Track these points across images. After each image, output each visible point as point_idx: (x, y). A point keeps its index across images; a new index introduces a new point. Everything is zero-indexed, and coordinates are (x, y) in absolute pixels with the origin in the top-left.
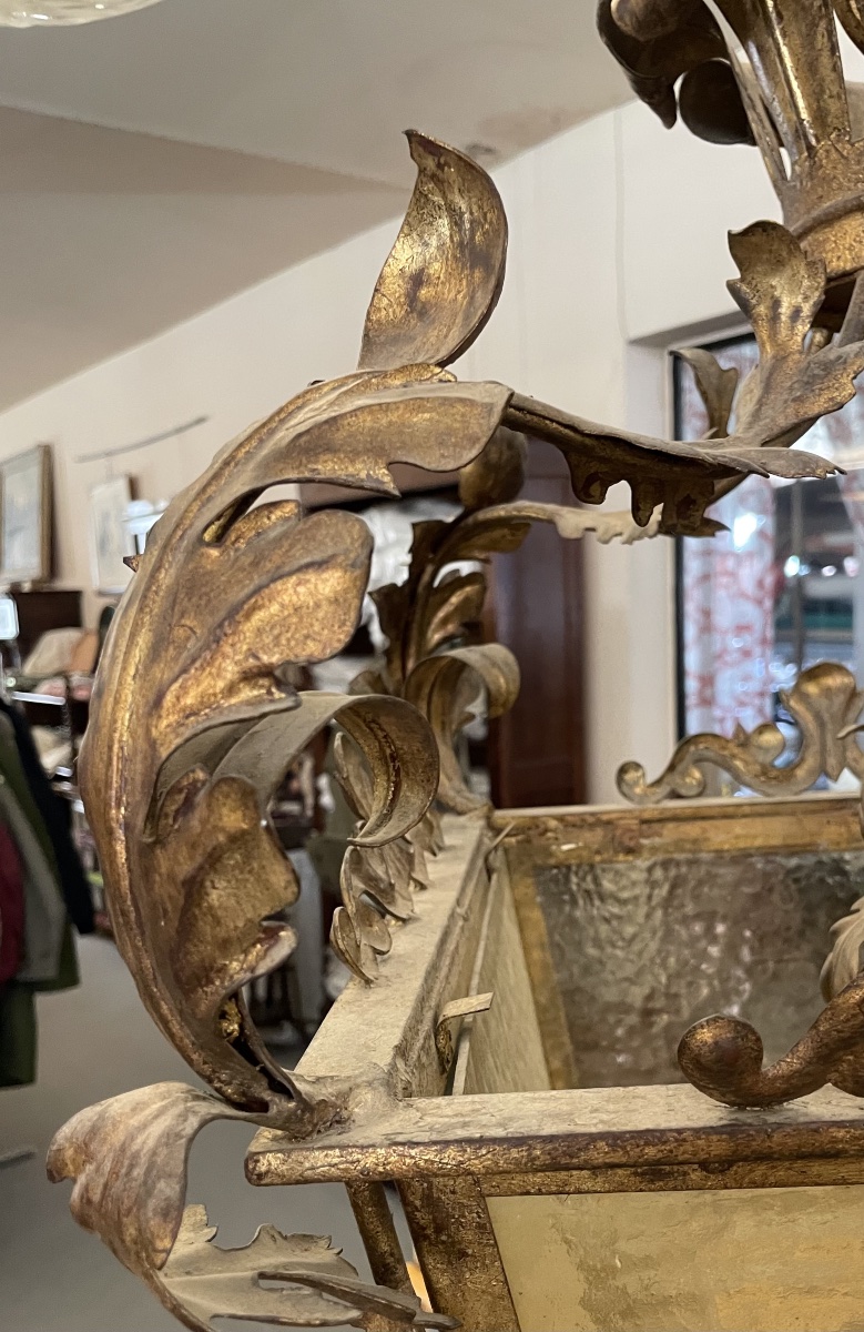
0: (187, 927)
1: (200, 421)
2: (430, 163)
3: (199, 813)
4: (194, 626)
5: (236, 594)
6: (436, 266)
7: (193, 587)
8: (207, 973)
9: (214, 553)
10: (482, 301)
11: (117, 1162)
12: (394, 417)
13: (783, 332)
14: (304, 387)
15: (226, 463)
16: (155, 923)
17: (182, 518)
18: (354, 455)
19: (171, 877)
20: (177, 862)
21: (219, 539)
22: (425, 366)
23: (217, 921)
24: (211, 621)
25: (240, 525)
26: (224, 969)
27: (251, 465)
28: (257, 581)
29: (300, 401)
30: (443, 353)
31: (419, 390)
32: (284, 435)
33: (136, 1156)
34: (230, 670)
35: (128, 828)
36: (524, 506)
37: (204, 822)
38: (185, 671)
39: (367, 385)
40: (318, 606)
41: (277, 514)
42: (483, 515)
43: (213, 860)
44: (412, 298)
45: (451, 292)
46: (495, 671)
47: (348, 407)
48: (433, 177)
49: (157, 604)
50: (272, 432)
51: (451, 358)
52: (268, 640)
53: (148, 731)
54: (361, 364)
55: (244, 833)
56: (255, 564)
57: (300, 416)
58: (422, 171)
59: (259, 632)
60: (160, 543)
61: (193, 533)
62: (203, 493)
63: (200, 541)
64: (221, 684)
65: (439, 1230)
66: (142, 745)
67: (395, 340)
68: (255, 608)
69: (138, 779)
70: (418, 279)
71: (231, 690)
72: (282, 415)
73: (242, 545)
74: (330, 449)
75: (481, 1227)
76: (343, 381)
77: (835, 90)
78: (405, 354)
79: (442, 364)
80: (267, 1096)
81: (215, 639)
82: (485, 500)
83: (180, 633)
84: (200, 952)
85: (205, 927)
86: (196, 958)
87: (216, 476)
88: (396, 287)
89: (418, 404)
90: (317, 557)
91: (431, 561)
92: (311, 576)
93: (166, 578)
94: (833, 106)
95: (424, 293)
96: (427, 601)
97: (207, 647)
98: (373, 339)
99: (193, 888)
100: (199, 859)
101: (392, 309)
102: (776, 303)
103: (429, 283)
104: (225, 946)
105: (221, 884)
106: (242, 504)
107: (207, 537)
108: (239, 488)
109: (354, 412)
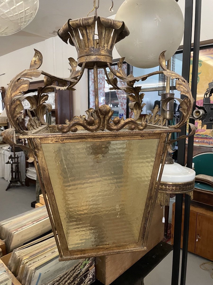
0: (14, 112)
1: (4, 74)
2: (36, 52)
3: (16, 102)
4: (15, 89)
5: (19, 86)
6: (37, 60)
7: (15, 85)
8: (16, 116)
9: (17, 83)
10: (41, 64)
11: (7, 133)
12: (32, 73)
13: (74, 68)
14: (24, 70)
15: (18, 76)
16: (11, 112)
17: (14, 80)
18: (29, 76)
19: (13, 108)
20: (13, 106)
21: (17, 82)
22: (35, 69)
23: (17, 112)
24: (16, 88)
25: (19, 81)
26: (17, 116)
27: (20, 76)
28: (20, 85)
29: (24, 71)
30: (37, 68)
31: (34, 71)
32: (23, 74)
33: (9, 132)
34: (18, 92)
35: (9, 104)
36: (52, 86)
37: (16, 103)
38: (14, 92)
39: (30, 70)
40: (25, 87)
41: (22, 80)
42: (47, 87)
43: (17, 106)
44: (35, 63)
45: (38, 63)
46: (49, 106)
47: (28, 72)
48: (36, 53)
49: (12, 87)
50: (22, 73)
51: (38, 68)
52: (21, 90)
53: (11, 96)
54: (30, 68)
55: (19, 104)
56: (20, 84)
57: (24, 72)
58: (35, 52)
59: (20, 89)
60: (12, 82)
61: (15, 81)
62: (16, 78)
63: (15, 82)
64: (17, 93)
65: (37, 147)
66: (10, 97)
67: (33, 66)
68: (20, 87)
69: (10, 101)
70: (35, 61)
71: (18, 93)
72: (22, 72)
73: (19, 82)
74: (27, 75)
75: (41, 147)
76: (28, 70)
77: (81, 44)
78: (34, 68)
79: (37, 69)
80: (20, 130)
81: (17, 89)
82: (48, 85)
83: (14, 89)
84: (15, 114)
85: (16, 112)
86: (15, 115)
87: (17, 77)
88: (33, 62)
89: (34, 72)
90: (25, 83)
91: (41, 93)
92: (25, 85)
93: (12, 85)
94: (81, 46)
95: (36, 62)
96: (40, 98)
97: (16, 90)
98: (31, 66)
99: (15, 109)
100: (15, 106)
101: (33, 63)
102: (73, 65)
103: (36, 61)
104: (17, 114)
105: (17, 108)
106: (19, 79)
107: (16, 81)
108: (19, 78)
109: (29, 72)
